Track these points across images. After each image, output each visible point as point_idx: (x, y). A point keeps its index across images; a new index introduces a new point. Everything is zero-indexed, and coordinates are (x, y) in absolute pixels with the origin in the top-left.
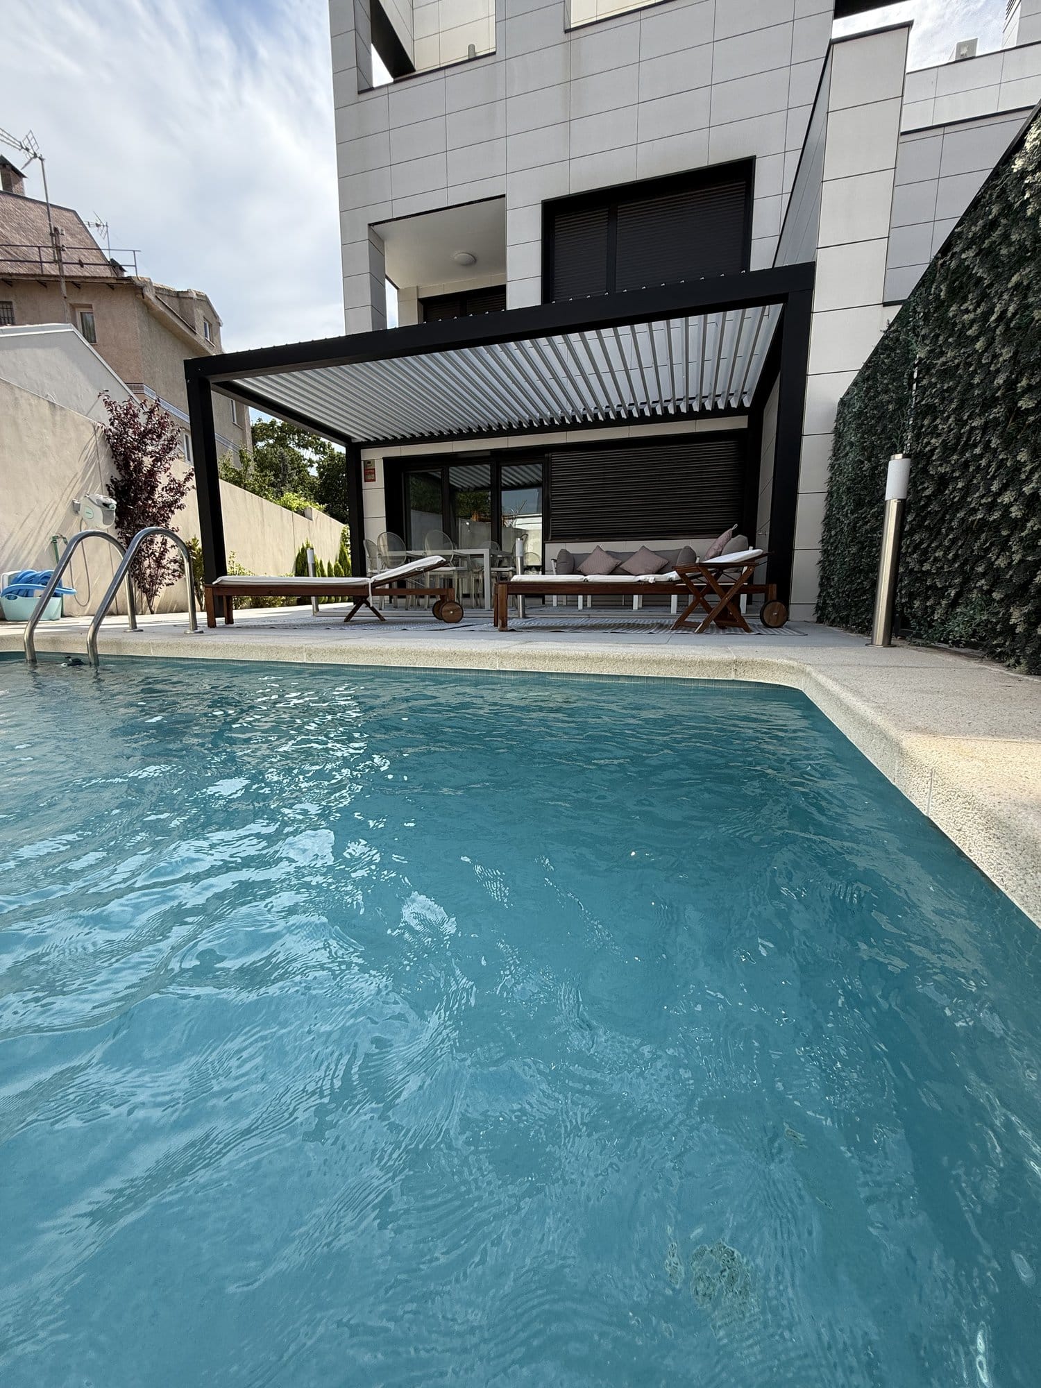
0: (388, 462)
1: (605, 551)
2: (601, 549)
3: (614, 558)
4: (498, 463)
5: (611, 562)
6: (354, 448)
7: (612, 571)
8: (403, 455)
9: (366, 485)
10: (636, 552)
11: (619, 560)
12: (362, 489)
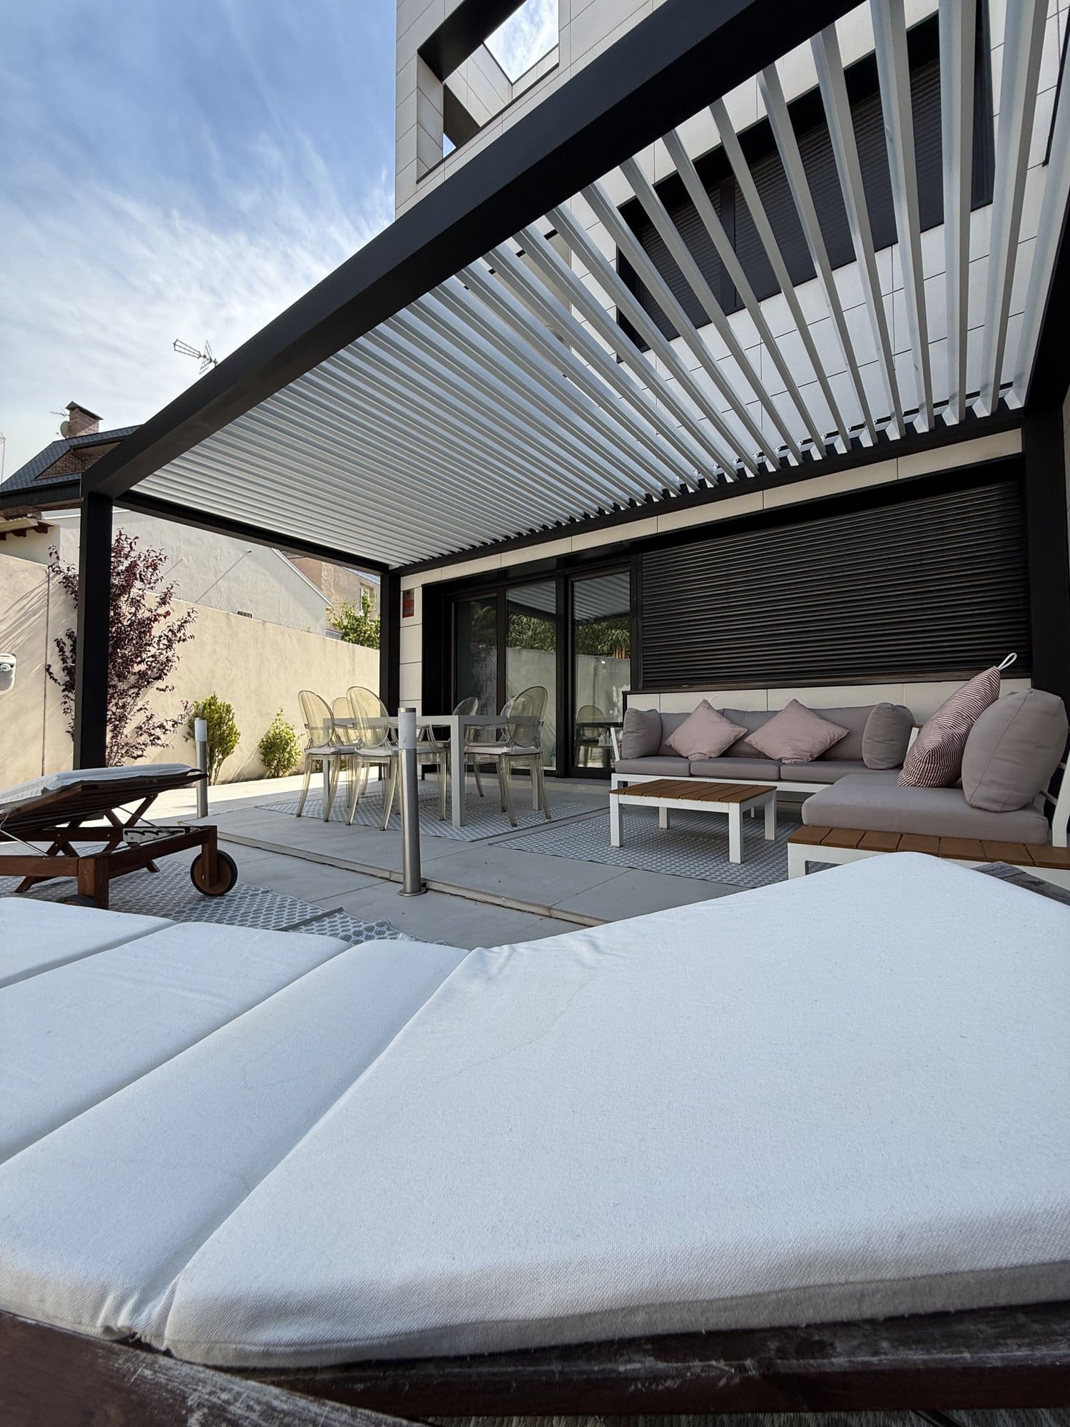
0: (427, 589)
1: (717, 711)
2: (710, 707)
3: (732, 724)
4: (566, 578)
5: (724, 733)
6: (391, 578)
7: (729, 748)
8: (443, 579)
9: (404, 621)
10: (779, 712)
11: (744, 727)
12: (399, 627)
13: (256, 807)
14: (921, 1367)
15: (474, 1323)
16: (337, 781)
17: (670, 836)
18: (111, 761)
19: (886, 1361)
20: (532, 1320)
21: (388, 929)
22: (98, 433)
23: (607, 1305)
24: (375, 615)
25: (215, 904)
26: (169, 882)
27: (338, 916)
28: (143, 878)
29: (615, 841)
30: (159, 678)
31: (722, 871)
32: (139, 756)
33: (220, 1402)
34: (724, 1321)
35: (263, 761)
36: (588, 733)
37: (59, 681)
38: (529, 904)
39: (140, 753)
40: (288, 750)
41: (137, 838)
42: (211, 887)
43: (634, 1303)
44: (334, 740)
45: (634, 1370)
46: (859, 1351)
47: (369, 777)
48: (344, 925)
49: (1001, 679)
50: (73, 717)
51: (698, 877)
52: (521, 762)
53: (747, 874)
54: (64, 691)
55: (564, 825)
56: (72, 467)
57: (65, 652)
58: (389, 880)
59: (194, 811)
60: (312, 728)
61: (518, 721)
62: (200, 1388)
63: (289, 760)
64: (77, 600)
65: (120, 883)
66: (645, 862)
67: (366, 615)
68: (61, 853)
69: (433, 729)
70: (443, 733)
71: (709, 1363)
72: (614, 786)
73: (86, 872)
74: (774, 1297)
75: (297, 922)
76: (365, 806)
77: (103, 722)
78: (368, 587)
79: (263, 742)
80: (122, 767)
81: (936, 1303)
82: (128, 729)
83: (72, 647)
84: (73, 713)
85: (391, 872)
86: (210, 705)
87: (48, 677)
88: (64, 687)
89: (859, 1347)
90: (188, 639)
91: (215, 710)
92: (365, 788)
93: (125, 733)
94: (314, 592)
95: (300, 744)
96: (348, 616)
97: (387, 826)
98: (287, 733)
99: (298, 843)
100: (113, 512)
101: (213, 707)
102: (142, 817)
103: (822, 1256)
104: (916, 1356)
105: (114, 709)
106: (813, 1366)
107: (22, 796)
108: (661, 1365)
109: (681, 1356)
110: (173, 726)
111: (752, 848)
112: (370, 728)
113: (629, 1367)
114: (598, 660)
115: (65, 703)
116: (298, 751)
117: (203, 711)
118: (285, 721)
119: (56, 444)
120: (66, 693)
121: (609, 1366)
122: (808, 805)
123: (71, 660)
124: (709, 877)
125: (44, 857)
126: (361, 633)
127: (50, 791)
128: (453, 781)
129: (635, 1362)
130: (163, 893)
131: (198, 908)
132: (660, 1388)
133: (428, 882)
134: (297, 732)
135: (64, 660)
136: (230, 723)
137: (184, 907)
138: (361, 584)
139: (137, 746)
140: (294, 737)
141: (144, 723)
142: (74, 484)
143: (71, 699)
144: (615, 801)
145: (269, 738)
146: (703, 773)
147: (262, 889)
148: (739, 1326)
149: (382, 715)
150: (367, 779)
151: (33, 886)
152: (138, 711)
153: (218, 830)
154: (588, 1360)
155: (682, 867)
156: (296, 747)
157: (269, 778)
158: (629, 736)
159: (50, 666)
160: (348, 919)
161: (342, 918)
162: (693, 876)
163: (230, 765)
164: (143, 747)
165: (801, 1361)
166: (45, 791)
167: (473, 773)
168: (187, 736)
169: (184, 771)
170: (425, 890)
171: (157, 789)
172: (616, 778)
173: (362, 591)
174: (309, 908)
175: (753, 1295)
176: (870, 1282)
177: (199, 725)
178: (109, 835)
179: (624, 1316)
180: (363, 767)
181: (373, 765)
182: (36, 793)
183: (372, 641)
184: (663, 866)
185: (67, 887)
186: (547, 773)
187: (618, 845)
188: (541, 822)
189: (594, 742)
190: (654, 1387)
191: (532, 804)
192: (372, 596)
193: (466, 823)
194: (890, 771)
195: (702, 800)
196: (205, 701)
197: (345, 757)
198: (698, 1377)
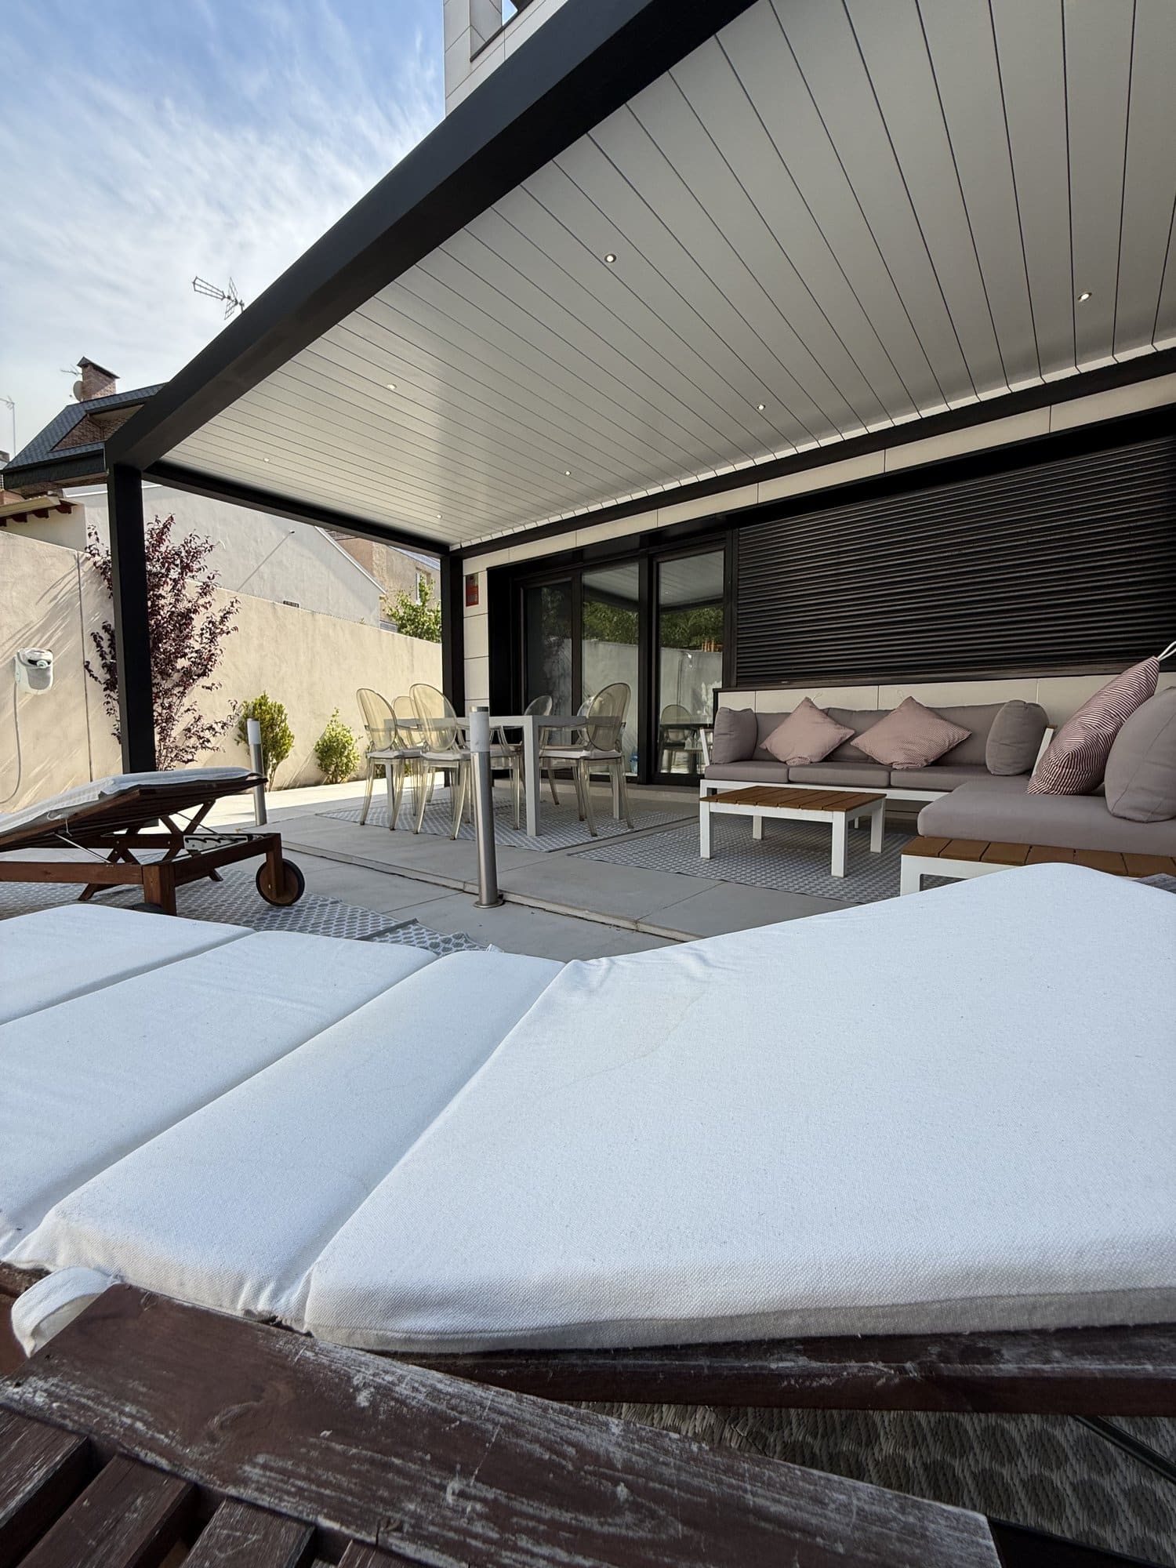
0: (492, 572)
1: (822, 711)
2: (813, 706)
3: (838, 726)
4: (651, 558)
5: (829, 735)
6: (452, 559)
7: (832, 752)
8: (511, 561)
9: (468, 611)
10: (892, 711)
11: (850, 728)
12: (462, 618)
13: (316, 815)
14: (1098, 1376)
15: (620, 1320)
16: (401, 788)
17: (765, 848)
18: (161, 766)
19: (1059, 1370)
20: (680, 1319)
21: (466, 941)
22: (116, 395)
23: (759, 1308)
24: (435, 604)
25: (285, 914)
26: (235, 891)
27: (412, 927)
28: (207, 887)
29: (705, 851)
30: (204, 674)
31: (823, 885)
32: (189, 761)
33: (385, 1382)
34: (883, 1327)
35: (320, 765)
36: (673, 736)
37: (99, 679)
38: (614, 917)
39: (190, 757)
40: (346, 754)
41: (198, 846)
42: (278, 895)
43: (788, 1307)
44: (396, 742)
45: (787, 1368)
46: (1028, 1359)
47: (435, 783)
48: (419, 936)
49: (1160, 671)
50: (118, 719)
51: (798, 891)
52: (597, 768)
53: (851, 888)
54: (105, 689)
55: (648, 835)
56: (90, 436)
57: (102, 647)
58: (463, 891)
59: (253, 819)
60: (373, 730)
61: (597, 722)
62: (363, 1370)
63: (347, 765)
64: (111, 589)
65: (183, 891)
66: (738, 875)
67: (424, 603)
68: (121, 861)
69: (505, 730)
70: (515, 735)
71: (866, 1364)
72: (703, 793)
73: (151, 880)
74: (938, 1306)
75: (370, 933)
76: (433, 814)
77: (150, 723)
78: (425, 572)
79: (319, 745)
80: (172, 772)
81: (1115, 1317)
82: (176, 731)
83: (110, 642)
84: (118, 714)
85: (465, 882)
86: (260, 705)
87: (88, 674)
88: (105, 686)
89: (1028, 1355)
90: (232, 632)
91: (266, 710)
92: (431, 794)
93: (173, 735)
94: (366, 580)
95: (358, 747)
96: (405, 605)
97: (458, 836)
98: (344, 736)
99: (365, 852)
100: (143, 487)
101: (263, 708)
102: (201, 823)
103: (992, 1268)
104: (1092, 1366)
105: (159, 710)
106: (979, 1371)
107: (79, 801)
108: (815, 1364)
109: (836, 1357)
110: (223, 727)
111: (855, 861)
112: (436, 729)
113: (781, 1365)
114: (684, 654)
115: (108, 703)
116: (356, 755)
117: (254, 712)
118: (341, 723)
119: (71, 408)
120: (108, 692)
121: (760, 1363)
122: (925, 814)
123: (110, 656)
124: (809, 891)
125: (105, 863)
126: (419, 624)
127: (107, 795)
128: (527, 788)
129: (786, 1360)
130: (229, 902)
131: (266, 918)
132: (815, 1384)
133: (504, 894)
134: (354, 735)
135: (103, 656)
136: (283, 725)
137: (252, 917)
138: (417, 568)
139: (187, 749)
140: (352, 740)
141: (192, 725)
142: (97, 455)
143: (114, 699)
144: (706, 809)
145: (325, 741)
146: (804, 779)
147: (331, 900)
148: (897, 1332)
149: (448, 715)
150: (433, 786)
151: (95, 894)
152: (186, 711)
153: (282, 839)
154: (738, 1358)
155: (779, 880)
156: (354, 751)
157: (326, 784)
158: (721, 739)
159: (88, 662)
160: (423, 930)
161: (417, 930)
162: (791, 889)
163: (284, 770)
164: (193, 750)
165: (966, 1366)
166: (102, 795)
167: (548, 780)
168: (238, 739)
169: (241, 776)
170: (502, 902)
171: (214, 794)
172: (705, 785)
173: (418, 576)
174: (382, 919)
175: (916, 1304)
176: (1044, 1295)
177: (252, 727)
178: (169, 843)
179: (777, 1319)
180: (429, 772)
181: (438, 770)
182: (92, 797)
183: (432, 633)
184: (758, 879)
185: (130, 895)
186: (630, 780)
187: (709, 857)
188: (623, 831)
189: (680, 746)
190: (808, 1383)
191: (612, 813)
192: (429, 582)
193: (542, 833)
194: (1018, 778)
195: (802, 809)
196: (254, 701)
197: (409, 761)
198: (855, 1376)
